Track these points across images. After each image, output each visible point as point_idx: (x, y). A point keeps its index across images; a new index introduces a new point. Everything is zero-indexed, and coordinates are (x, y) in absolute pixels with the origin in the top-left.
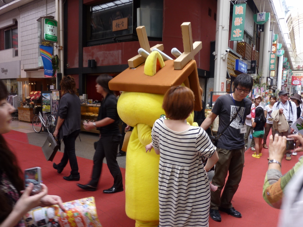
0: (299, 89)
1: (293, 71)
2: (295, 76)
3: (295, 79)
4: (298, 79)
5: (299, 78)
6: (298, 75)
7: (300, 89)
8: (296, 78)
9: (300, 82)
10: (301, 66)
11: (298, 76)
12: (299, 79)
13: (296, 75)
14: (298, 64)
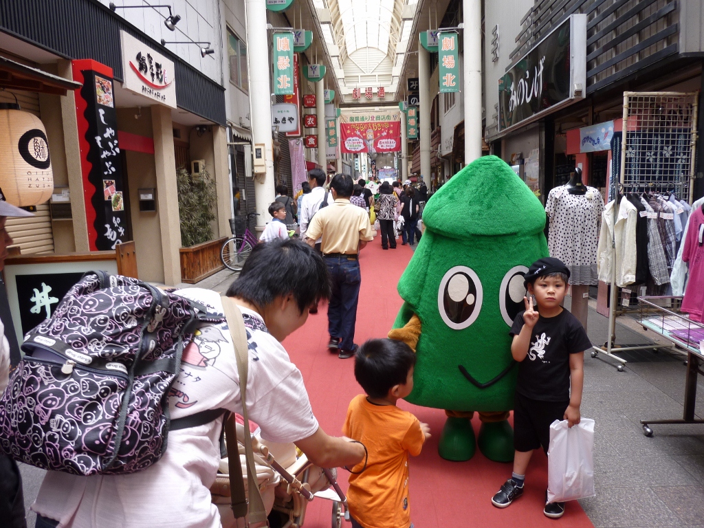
0: (363, 168)
1: (342, 109)
2: (349, 122)
3: (349, 132)
4: (358, 133)
5: (359, 130)
6: (357, 118)
7: (366, 167)
8: (354, 130)
9: (365, 144)
10: (363, 91)
11: (356, 122)
12: (362, 133)
13: (352, 119)
14: (354, 85)
